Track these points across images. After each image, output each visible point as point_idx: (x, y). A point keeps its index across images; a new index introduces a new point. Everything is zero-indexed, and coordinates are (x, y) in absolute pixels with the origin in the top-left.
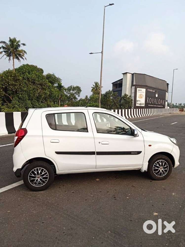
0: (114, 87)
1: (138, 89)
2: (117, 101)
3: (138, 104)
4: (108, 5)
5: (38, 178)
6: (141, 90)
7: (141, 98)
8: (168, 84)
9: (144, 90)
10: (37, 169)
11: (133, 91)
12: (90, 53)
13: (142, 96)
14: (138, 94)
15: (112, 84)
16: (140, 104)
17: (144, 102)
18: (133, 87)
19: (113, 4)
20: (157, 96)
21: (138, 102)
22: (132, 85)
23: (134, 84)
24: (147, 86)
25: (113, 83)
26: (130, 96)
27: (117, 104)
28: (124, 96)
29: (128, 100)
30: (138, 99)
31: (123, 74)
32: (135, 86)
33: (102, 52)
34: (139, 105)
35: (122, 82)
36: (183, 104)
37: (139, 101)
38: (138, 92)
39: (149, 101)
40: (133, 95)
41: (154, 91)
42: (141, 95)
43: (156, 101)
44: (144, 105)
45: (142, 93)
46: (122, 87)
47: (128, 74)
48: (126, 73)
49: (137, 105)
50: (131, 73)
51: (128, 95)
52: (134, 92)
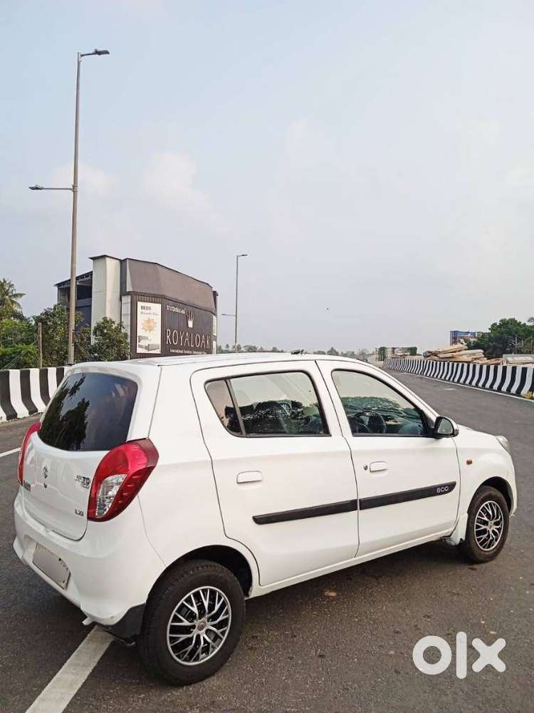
0: (62, 298)
1: (140, 304)
2: (82, 339)
3: (141, 347)
4: (92, 52)
5: (201, 628)
6: (150, 308)
7: (150, 330)
8: (215, 294)
9: (157, 308)
10: (197, 595)
11: (127, 309)
12: (30, 188)
13: (152, 324)
14: (141, 319)
15: (56, 288)
16: (147, 348)
17: (159, 342)
18: (127, 299)
19: (107, 52)
20: (190, 324)
21: (143, 343)
22: (123, 292)
23: (127, 291)
24: (163, 297)
25: (59, 285)
26: (121, 325)
27: (82, 349)
28: (103, 323)
29: (114, 336)
30: (140, 332)
31: (93, 259)
32: (131, 295)
33: (74, 186)
34: (145, 351)
35: (91, 281)
36: (244, 347)
37: (146, 338)
38: (142, 313)
39: (171, 337)
40: (127, 321)
41: (183, 312)
42: (149, 321)
43: (190, 340)
44: (158, 351)
45: (152, 317)
46: (91, 297)
47: (107, 259)
48: (104, 257)
49: (139, 350)
50: (117, 259)
51: (114, 323)
52: (130, 312)
